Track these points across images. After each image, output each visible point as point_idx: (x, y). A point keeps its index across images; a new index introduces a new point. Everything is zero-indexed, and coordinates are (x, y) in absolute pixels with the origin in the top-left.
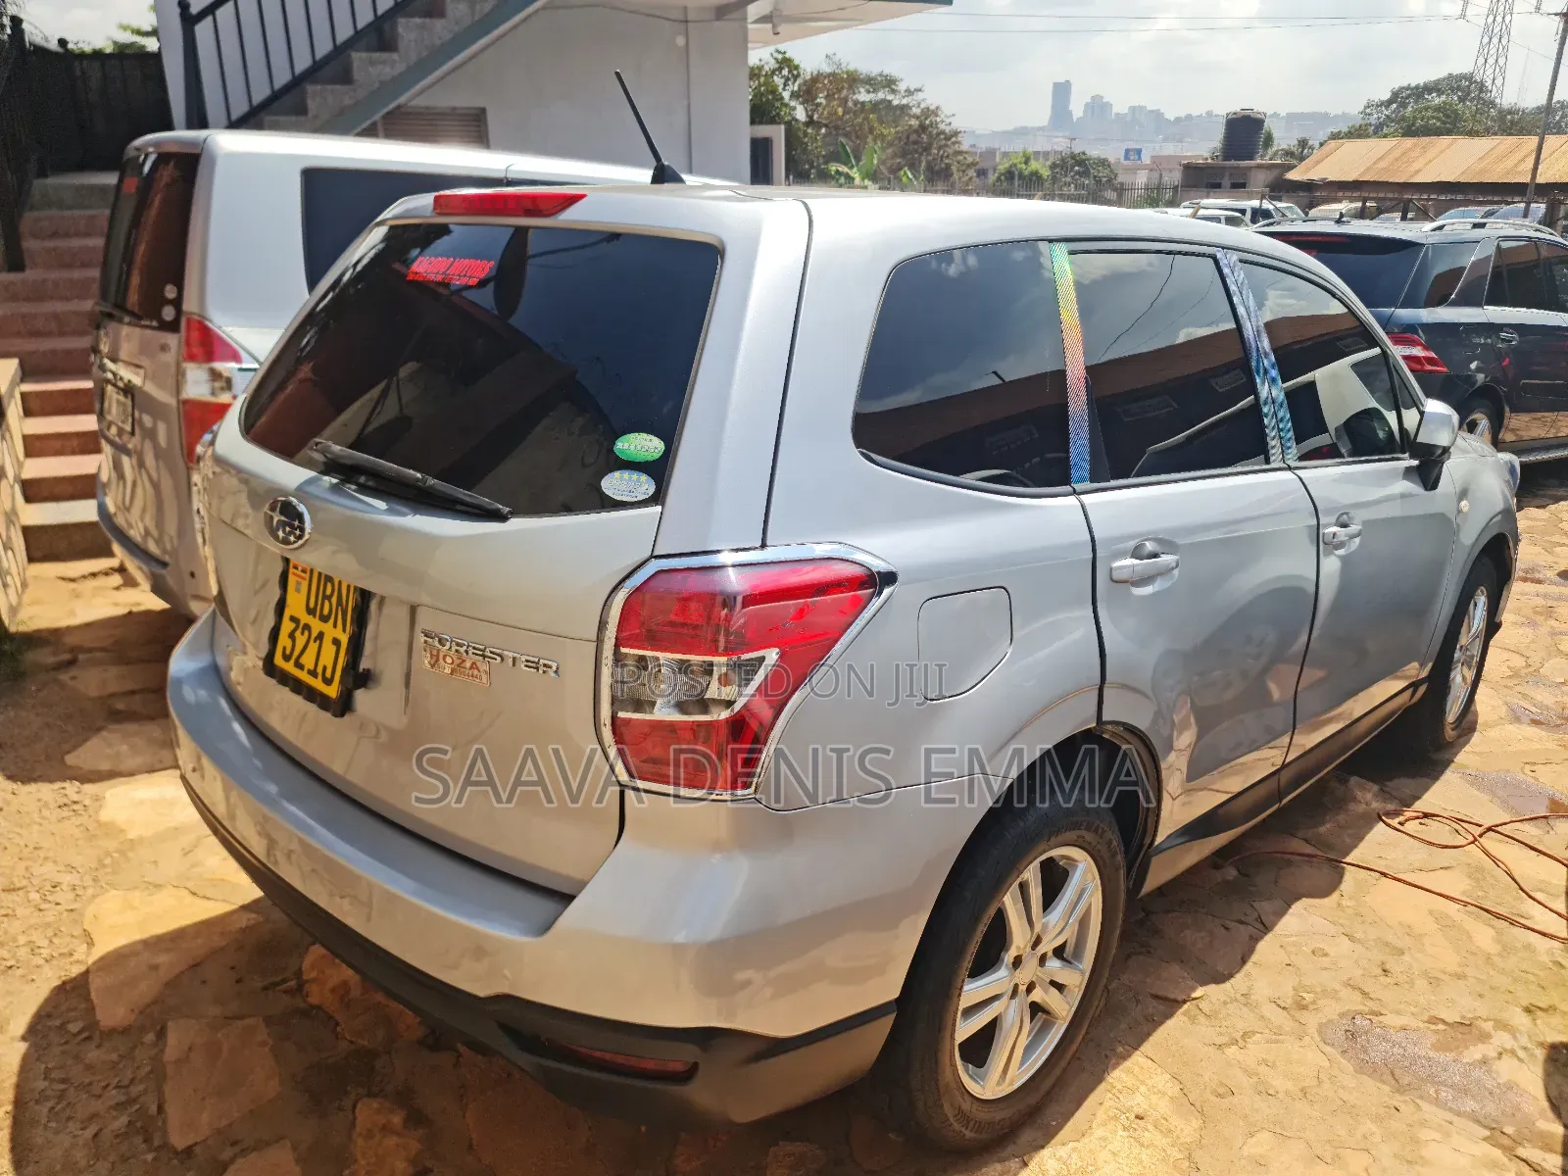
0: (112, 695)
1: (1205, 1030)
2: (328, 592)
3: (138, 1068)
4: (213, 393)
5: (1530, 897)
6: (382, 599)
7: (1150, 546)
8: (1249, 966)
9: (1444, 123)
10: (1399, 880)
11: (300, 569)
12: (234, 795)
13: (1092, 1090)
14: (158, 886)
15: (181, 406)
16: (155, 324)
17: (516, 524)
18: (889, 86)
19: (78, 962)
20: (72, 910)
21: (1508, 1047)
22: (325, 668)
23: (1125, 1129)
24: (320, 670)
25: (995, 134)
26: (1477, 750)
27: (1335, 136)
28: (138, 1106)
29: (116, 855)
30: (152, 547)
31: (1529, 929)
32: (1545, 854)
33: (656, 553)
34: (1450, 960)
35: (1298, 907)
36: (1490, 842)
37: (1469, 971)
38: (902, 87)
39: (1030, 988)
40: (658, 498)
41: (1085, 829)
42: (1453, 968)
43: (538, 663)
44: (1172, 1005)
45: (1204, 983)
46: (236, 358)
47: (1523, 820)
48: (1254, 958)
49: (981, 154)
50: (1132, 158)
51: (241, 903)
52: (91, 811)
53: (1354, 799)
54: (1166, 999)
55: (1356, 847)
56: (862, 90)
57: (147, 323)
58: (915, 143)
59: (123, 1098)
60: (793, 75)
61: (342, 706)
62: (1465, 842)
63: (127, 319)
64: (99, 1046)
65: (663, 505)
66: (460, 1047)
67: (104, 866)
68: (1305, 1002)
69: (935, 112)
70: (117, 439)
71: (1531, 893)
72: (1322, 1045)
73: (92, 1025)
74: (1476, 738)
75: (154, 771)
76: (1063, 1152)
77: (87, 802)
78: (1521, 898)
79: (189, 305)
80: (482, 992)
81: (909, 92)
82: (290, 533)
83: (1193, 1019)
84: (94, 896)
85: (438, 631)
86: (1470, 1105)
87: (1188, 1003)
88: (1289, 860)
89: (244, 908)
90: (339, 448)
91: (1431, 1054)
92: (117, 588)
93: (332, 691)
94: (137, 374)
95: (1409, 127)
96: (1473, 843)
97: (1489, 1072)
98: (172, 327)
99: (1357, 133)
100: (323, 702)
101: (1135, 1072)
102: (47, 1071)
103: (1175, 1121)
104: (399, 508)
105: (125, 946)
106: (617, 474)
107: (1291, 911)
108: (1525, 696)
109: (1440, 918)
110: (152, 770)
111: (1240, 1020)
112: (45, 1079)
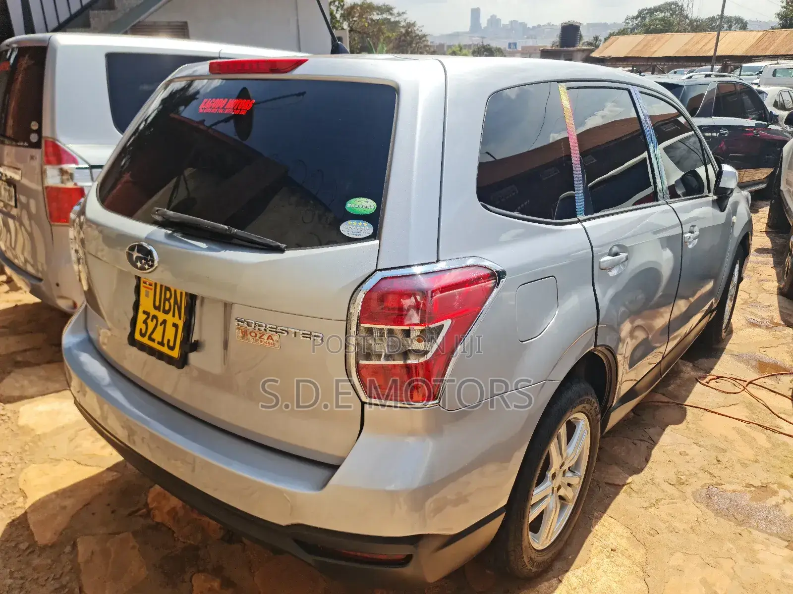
0: (14, 353)
1: (636, 500)
2: (168, 296)
3: (64, 566)
4: (62, 182)
5: (779, 417)
6: (203, 299)
7: (615, 249)
8: (650, 463)
9: (664, 27)
10: (714, 413)
11: (148, 283)
12: (106, 407)
13: (586, 537)
14: (58, 460)
15: (45, 190)
16: (26, 144)
17: (290, 254)
18: (388, 11)
19: (19, 507)
20: (11, 478)
21: (788, 497)
22: (169, 341)
23: (608, 557)
24: (165, 342)
25: (442, 36)
26: (735, 342)
27: (612, 35)
28: (67, 590)
29: (31, 444)
30: (30, 269)
31: (782, 433)
32: (779, 394)
33: (378, 268)
34: (749, 453)
35: (669, 429)
36: (751, 388)
37: (759, 458)
38: (395, 11)
39: (559, 488)
40: (376, 235)
41: (586, 403)
42: (752, 457)
43: (310, 335)
44: (618, 488)
45: (631, 475)
46: (75, 161)
47: (764, 377)
48: (652, 459)
49: (437, 46)
50: (512, 47)
51: (107, 467)
52: (13, 420)
53: (682, 371)
54: (616, 485)
55: (688, 396)
56: (375, 13)
57: (22, 144)
58: (404, 41)
59: (57, 586)
60: (341, 5)
61: (182, 362)
62: (740, 390)
63: (7, 142)
64: (39, 556)
65: (379, 239)
66: (244, 540)
67: (26, 451)
68: (682, 481)
69: (414, 24)
70: (4, 209)
71: (779, 415)
72: (695, 503)
73: (33, 544)
74: (734, 336)
75: (44, 395)
76: (579, 572)
77: (9, 415)
78: (774, 418)
79: (46, 133)
80: (284, 523)
81: (399, 15)
82: (145, 264)
83: (629, 494)
84: (22, 469)
85: (246, 318)
86: (774, 529)
87: (625, 486)
88: (658, 406)
89: (109, 469)
90: (172, 212)
91: (750, 503)
92: (7, 292)
93: (175, 354)
94: (16, 173)
95: (647, 30)
96: (744, 390)
97: (780, 511)
98: (37, 145)
99: (623, 32)
100: (170, 360)
101: (606, 526)
102: (11, 573)
103: (632, 551)
104: (214, 247)
105: (44, 497)
106: (349, 222)
107: (665, 432)
108: (752, 313)
109: (738, 431)
110: (43, 394)
111: (653, 494)
112: (10, 578)
